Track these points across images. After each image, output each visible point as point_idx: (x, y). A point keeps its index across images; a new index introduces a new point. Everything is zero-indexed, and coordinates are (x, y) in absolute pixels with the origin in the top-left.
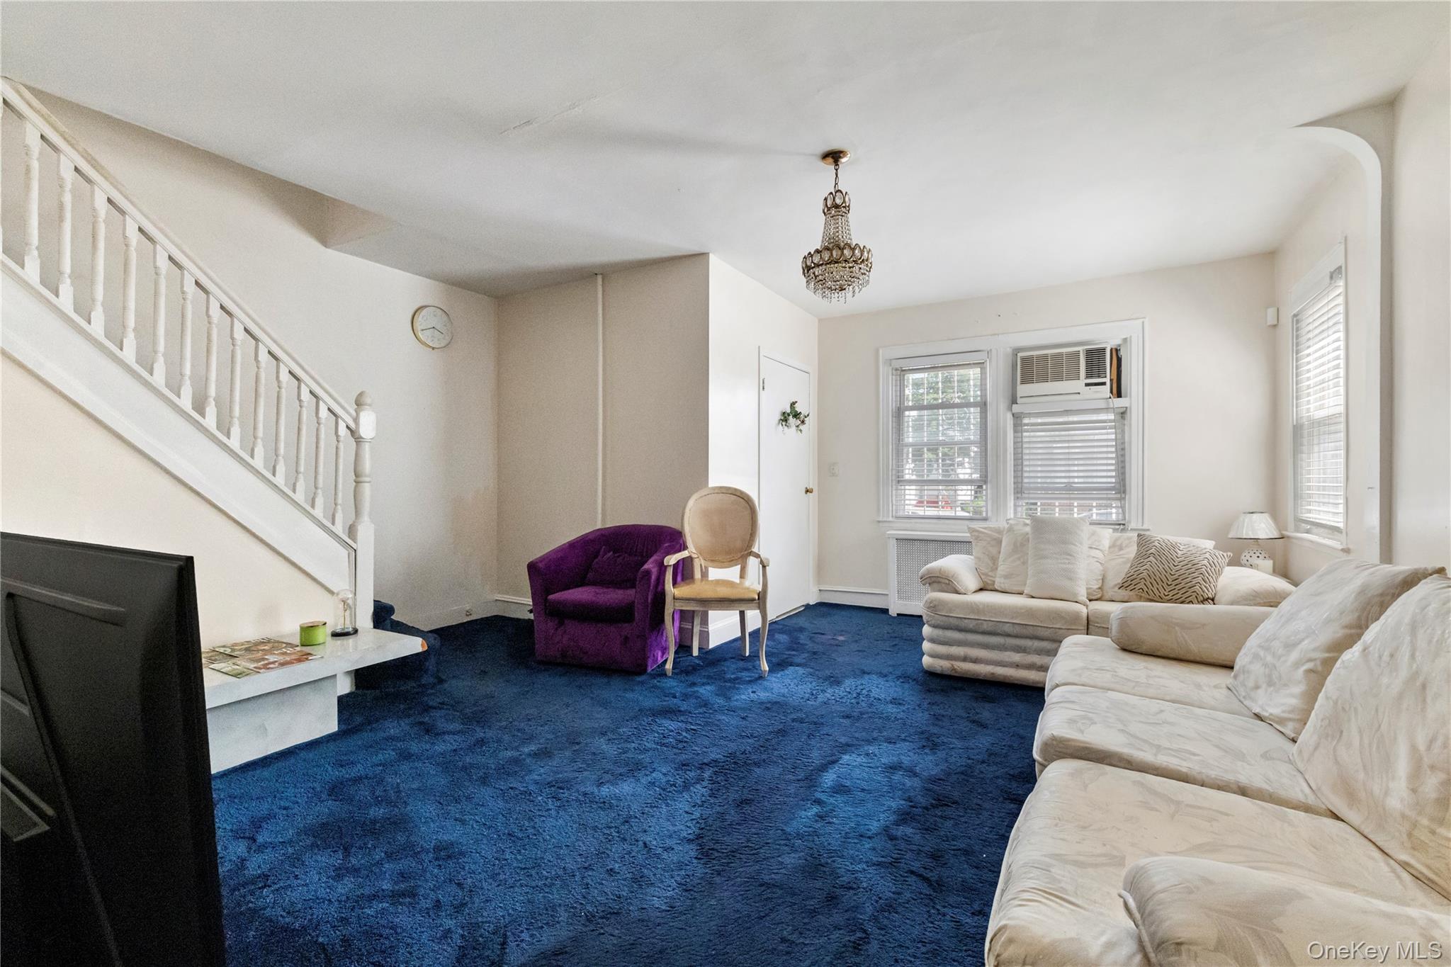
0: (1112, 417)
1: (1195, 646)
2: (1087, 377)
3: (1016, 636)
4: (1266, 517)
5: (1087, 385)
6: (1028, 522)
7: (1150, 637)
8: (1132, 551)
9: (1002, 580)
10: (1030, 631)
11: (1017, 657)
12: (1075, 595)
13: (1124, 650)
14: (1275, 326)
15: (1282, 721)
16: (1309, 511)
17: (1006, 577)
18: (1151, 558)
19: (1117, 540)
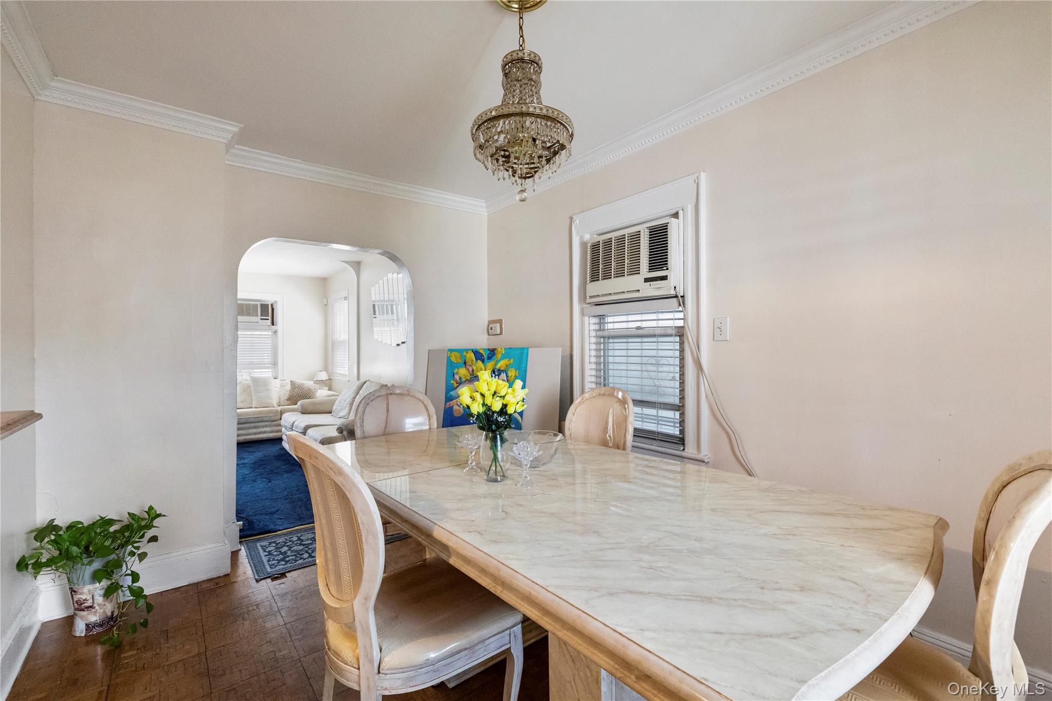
0: (270, 333)
1: (321, 409)
2: (261, 316)
3: (255, 422)
4: (325, 372)
5: (261, 319)
6: (249, 379)
7: (310, 408)
8: (289, 387)
9: (240, 404)
10: (261, 419)
11: (255, 431)
12: (273, 405)
13: (303, 413)
14: (326, 305)
15: (345, 416)
16: (337, 370)
17: (242, 402)
18: (297, 389)
19: (281, 384)
